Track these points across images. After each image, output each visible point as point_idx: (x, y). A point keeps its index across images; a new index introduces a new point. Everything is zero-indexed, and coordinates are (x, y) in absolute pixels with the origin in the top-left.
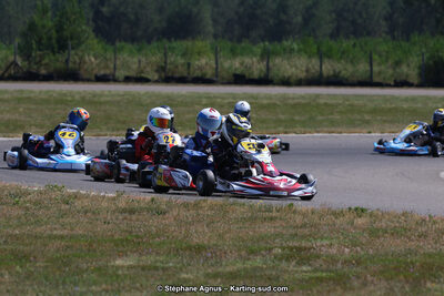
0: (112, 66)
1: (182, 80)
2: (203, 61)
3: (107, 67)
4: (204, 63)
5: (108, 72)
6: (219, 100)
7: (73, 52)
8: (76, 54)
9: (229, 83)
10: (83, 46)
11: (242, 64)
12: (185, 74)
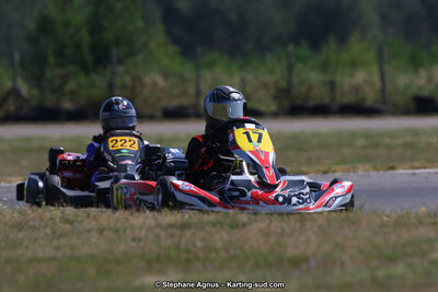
0: (192, 91)
1: (320, 111)
2: (360, 77)
3: (185, 93)
4: (362, 80)
5: (185, 101)
6: (387, 140)
7: (120, 69)
8: (127, 72)
9: (406, 112)
10: (139, 58)
11: (430, 80)
12: (326, 100)
